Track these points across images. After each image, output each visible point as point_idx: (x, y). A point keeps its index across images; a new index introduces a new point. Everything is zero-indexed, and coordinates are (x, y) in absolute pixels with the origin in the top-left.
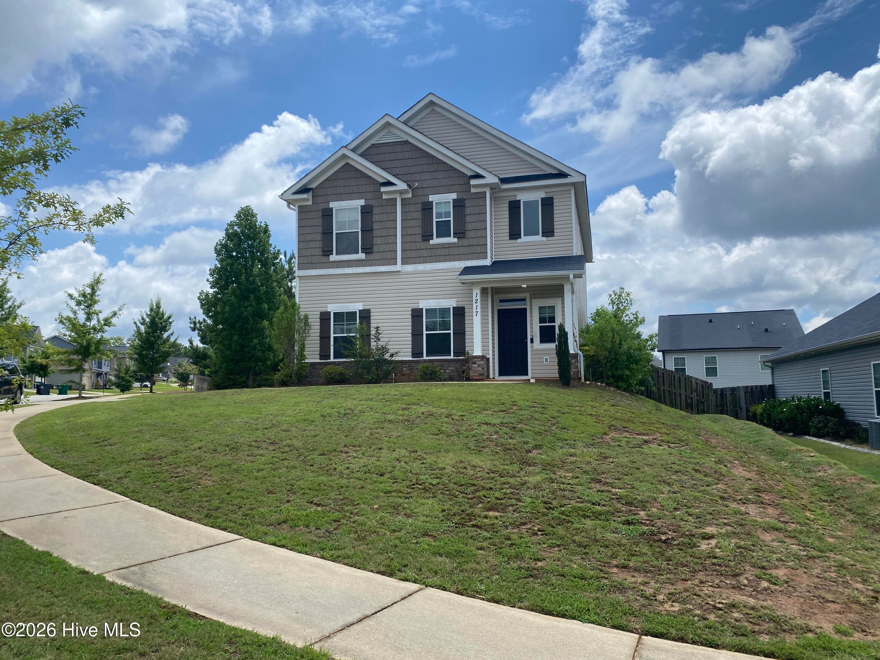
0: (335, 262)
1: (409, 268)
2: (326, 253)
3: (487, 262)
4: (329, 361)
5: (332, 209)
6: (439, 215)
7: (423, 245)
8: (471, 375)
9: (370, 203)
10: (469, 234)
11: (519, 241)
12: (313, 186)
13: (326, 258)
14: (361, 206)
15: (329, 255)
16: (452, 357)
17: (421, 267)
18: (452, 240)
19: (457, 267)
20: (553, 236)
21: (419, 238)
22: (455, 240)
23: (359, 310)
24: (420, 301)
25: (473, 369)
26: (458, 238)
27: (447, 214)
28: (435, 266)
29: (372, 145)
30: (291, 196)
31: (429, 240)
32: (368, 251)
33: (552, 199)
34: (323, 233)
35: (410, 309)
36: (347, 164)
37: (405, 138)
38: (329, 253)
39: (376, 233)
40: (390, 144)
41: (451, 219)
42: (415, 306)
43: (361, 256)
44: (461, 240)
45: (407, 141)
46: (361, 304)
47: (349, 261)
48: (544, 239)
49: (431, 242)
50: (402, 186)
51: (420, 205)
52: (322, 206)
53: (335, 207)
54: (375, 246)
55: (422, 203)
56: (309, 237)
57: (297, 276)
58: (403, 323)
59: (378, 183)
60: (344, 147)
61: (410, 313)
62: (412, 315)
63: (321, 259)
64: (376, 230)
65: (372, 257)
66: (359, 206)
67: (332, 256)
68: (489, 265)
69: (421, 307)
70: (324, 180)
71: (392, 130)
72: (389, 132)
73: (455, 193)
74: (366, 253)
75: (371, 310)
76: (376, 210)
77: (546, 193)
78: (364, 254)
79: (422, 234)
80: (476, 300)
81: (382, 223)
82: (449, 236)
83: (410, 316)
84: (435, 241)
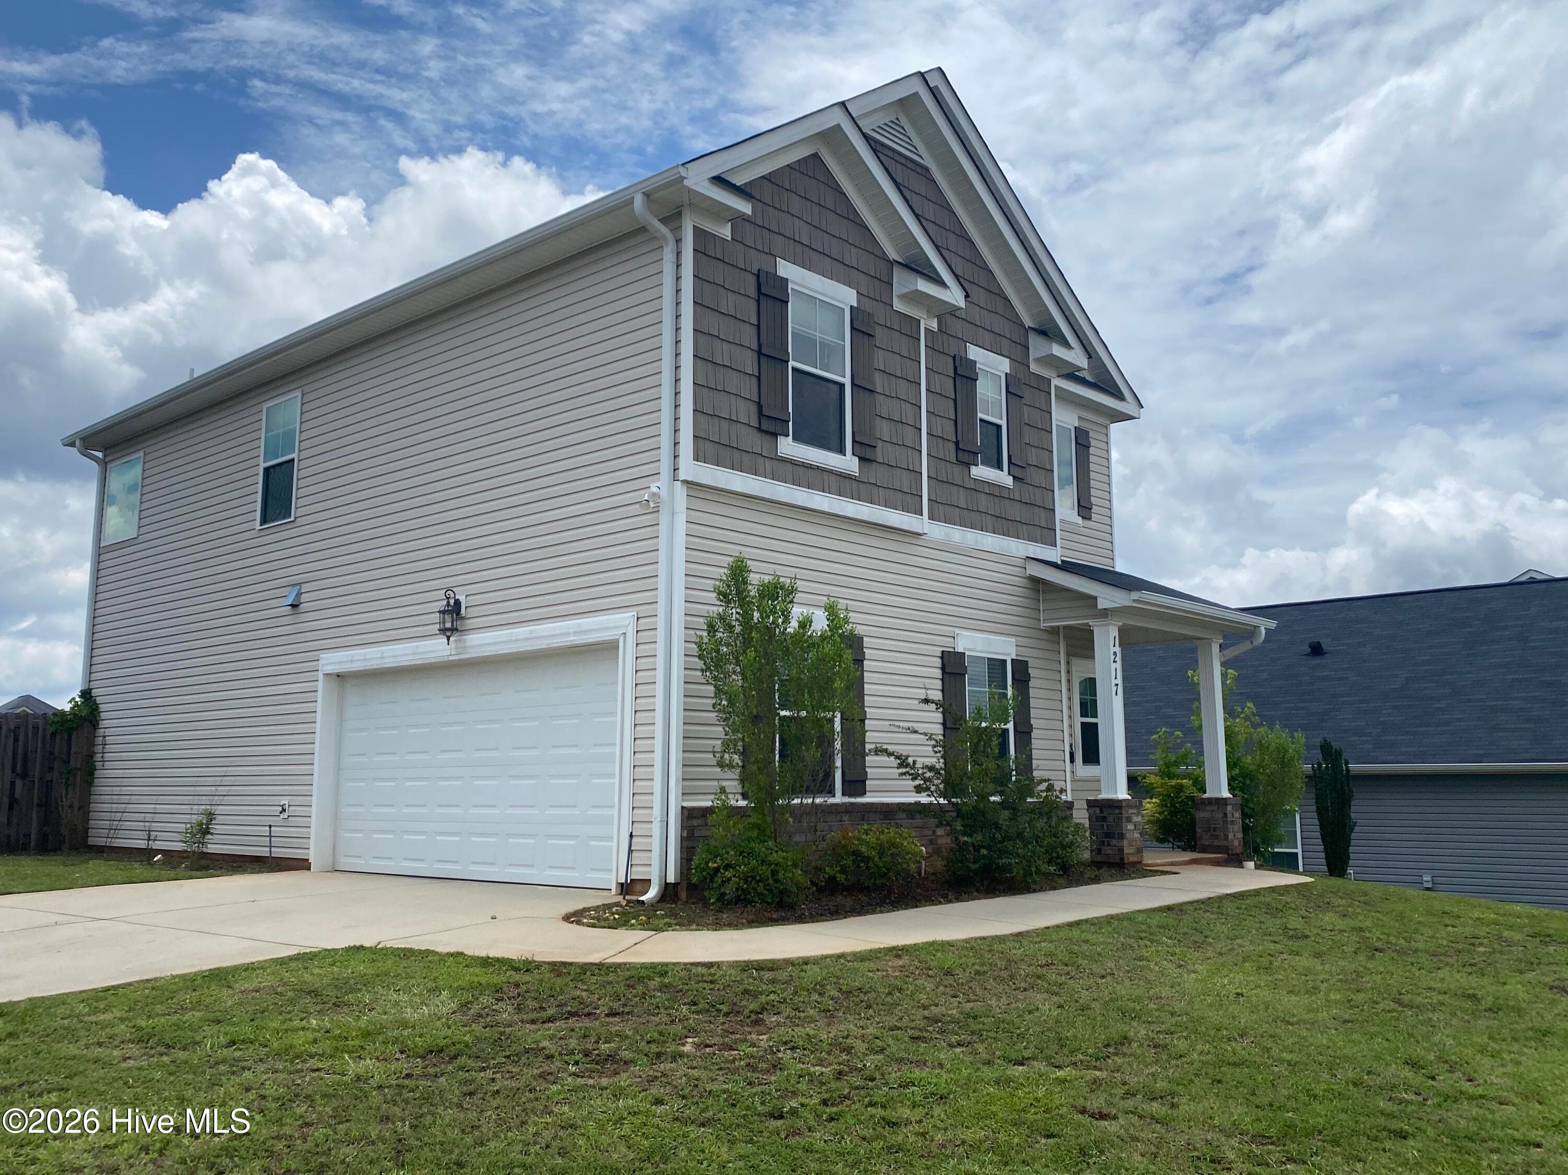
0: (791, 461)
1: (936, 531)
2: (770, 426)
3: (1053, 555)
5: (785, 281)
6: (985, 405)
7: (958, 473)
8: (1126, 851)
9: (869, 306)
10: (1031, 475)
12: (740, 180)
13: (767, 441)
14: (852, 308)
15: (775, 435)
17: (957, 535)
18: (1003, 478)
19: (1014, 553)
20: (1090, 519)
21: (951, 453)
22: (1008, 481)
24: (957, 631)
25: (1128, 836)
26: (1014, 478)
27: (997, 409)
28: (980, 538)
30: (706, 184)
31: (968, 465)
32: (868, 453)
33: (1086, 433)
34: (759, 353)
35: (938, 651)
36: (816, 156)
37: (928, 161)
38: (779, 428)
39: (881, 404)
40: (898, 158)
41: (1003, 423)
42: (946, 644)
43: (848, 463)
44: (1019, 484)
45: (927, 169)
47: (823, 470)
48: (1079, 520)
49: (975, 472)
50: (954, 296)
51: (950, 360)
52: (757, 262)
53: (794, 282)
54: (880, 444)
55: (954, 358)
56: (723, 353)
57: (690, 479)
58: (923, 691)
59: (884, 257)
60: (843, 104)
61: (938, 663)
62: (943, 668)
63: (754, 441)
64: (882, 397)
65: (876, 474)
66: (846, 305)
67: (781, 440)
68: (1060, 563)
69: (960, 650)
70: (763, 177)
71: (904, 122)
72: (898, 122)
73: (1008, 360)
74: (860, 458)
75: (865, 639)
76: (881, 336)
77: (1079, 418)
78: (857, 459)
79: (957, 443)
80: (1115, 653)
81: (891, 377)
82: (999, 467)
83: (938, 673)
84: (981, 472)
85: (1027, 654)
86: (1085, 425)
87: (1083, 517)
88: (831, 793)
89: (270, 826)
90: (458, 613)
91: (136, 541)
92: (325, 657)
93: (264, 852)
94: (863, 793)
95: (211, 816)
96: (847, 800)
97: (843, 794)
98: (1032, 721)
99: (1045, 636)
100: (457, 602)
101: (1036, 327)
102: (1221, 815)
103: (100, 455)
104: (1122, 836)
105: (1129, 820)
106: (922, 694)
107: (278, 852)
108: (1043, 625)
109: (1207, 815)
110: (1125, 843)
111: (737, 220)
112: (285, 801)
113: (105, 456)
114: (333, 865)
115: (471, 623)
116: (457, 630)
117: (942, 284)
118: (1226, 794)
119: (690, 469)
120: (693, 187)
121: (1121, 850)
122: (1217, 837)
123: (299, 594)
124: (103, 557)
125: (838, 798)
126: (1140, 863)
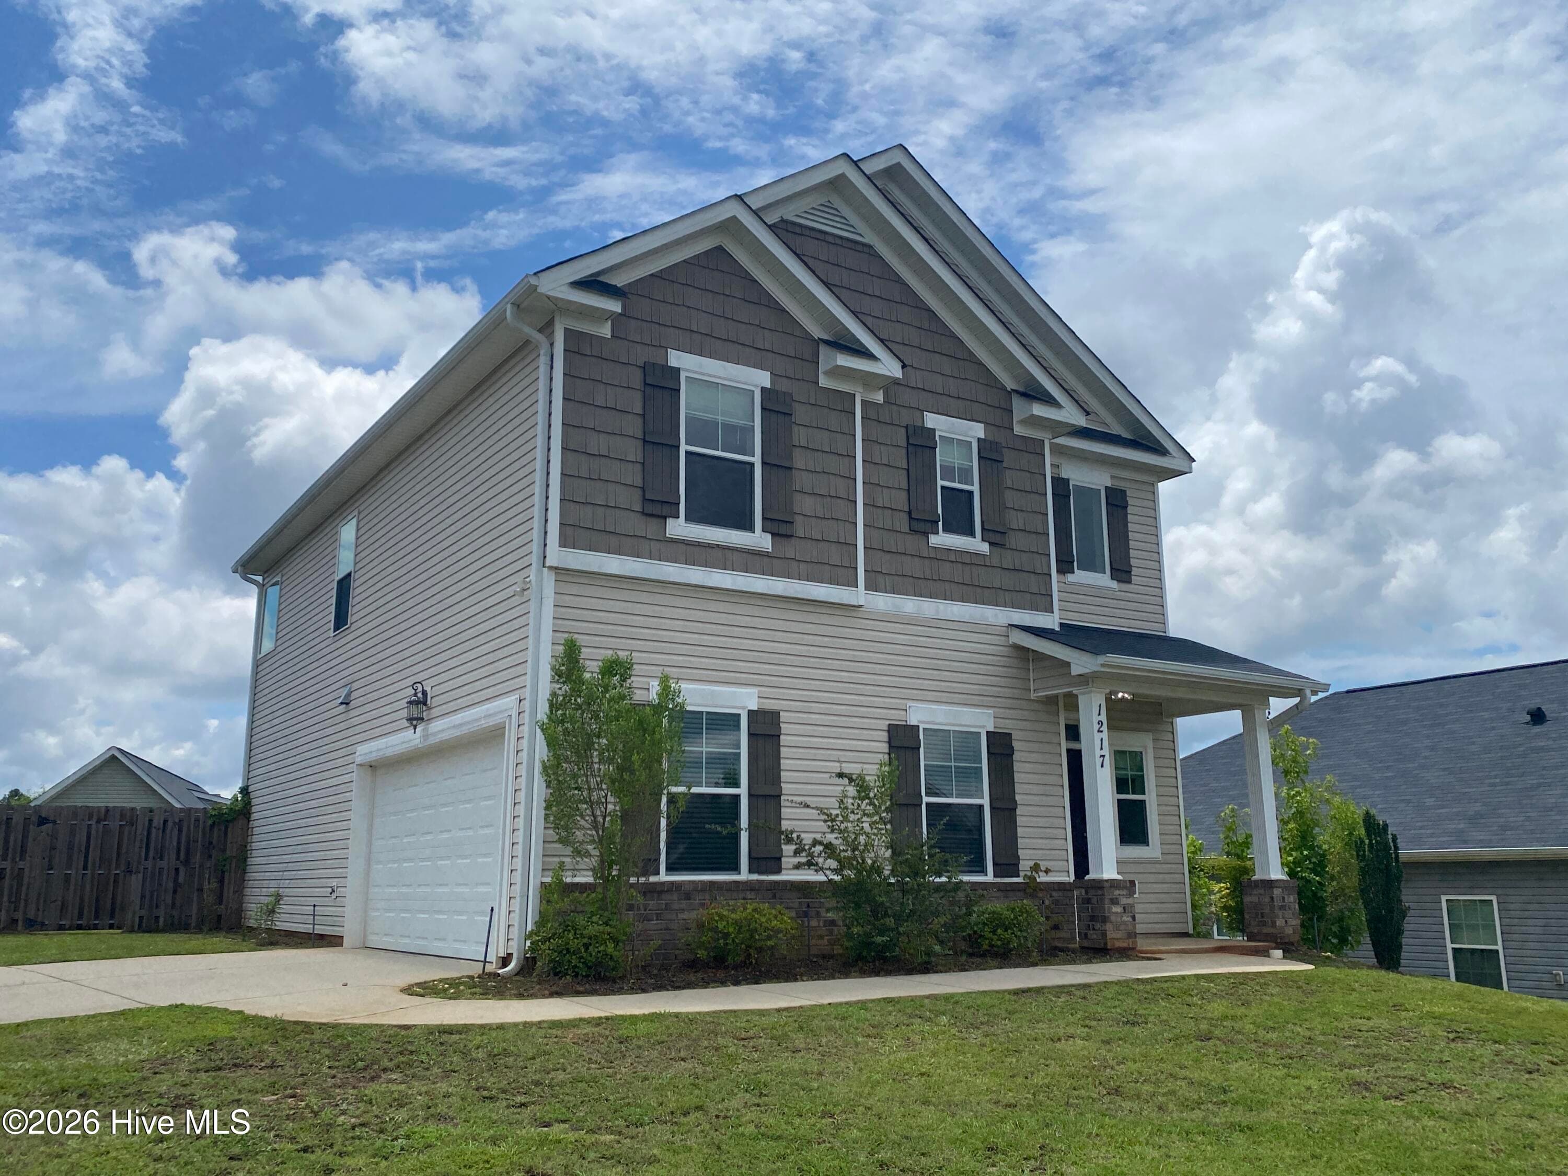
0: (683, 542)
1: (882, 602)
2: (657, 510)
3: (1051, 621)
4: (653, 879)
5: (675, 372)
6: (948, 473)
7: (911, 543)
8: (1110, 935)
9: (784, 386)
10: (1015, 540)
11: (1070, 578)
12: (619, 280)
13: (653, 524)
14: (763, 389)
15: (665, 518)
16: (989, 877)
17: (910, 605)
18: (977, 544)
19: (992, 620)
20: (1129, 582)
21: (902, 523)
22: (985, 548)
23: (750, 712)
24: (909, 703)
25: (1113, 918)
26: (991, 544)
27: (965, 475)
28: (941, 607)
29: (783, 220)
30: (566, 289)
31: (926, 534)
32: (783, 529)
33: (1123, 493)
34: (645, 441)
35: (884, 725)
36: (720, 249)
37: (869, 238)
38: (666, 510)
39: (802, 480)
40: (830, 239)
41: (975, 488)
42: (897, 717)
43: (760, 539)
44: (998, 550)
45: (870, 247)
46: (755, 690)
47: (725, 548)
48: (1114, 584)
49: (934, 540)
50: (890, 367)
51: (903, 430)
52: (643, 355)
53: (687, 370)
54: (799, 520)
55: (907, 427)
56: (598, 444)
57: (556, 565)
58: (838, 764)
59: (808, 336)
60: (739, 198)
61: (884, 736)
62: (889, 742)
63: (636, 524)
64: (804, 474)
65: (790, 549)
66: (756, 386)
67: (670, 522)
68: (1057, 629)
69: (913, 721)
70: (652, 275)
71: (837, 202)
72: (828, 206)
73: (982, 425)
74: (773, 534)
75: (782, 714)
76: (801, 413)
77: (1112, 477)
78: (769, 536)
79: (910, 513)
80: (1100, 723)
81: (816, 454)
82: (972, 534)
83: (885, 747)
84: (942, 539)
85: (1006, 726)
86: (1121, 485)
87: (1119, 581)
88: (736, 868)
89: (314, 906)
90: (425, 704)
91: (276, 652)
92: (362, 749)
93: (308, 928)
94: (778, 871)
95: (278, 898)
96: (755, 877)
97: (751, 871)
98: (1017, 797)
99: (1036, 706)
100: (424, 693)
101: (1021, 389)
102: (1267, 900)
103: (259, 579)
104: (1105, 920)
105: (1115, 902)
106: (836, 767)
107: (319, 930)
108: (1033, 696)
109: (1255, 899)
110: (1109, 927)
111: (615, 319)
112: (334, 883)
113: (264, 580)
114: (364, 943)
115: (435, 712)
116: (422, 719)
117: (870, 356)
118: (1277, 873)
119: (557, 555)
120: (551, 293)
121: (1104, 934)
122: (1264, 924)
123: (349, 695)
124: (260, 668)
125: (744, 875)
126: (1133, 949)
